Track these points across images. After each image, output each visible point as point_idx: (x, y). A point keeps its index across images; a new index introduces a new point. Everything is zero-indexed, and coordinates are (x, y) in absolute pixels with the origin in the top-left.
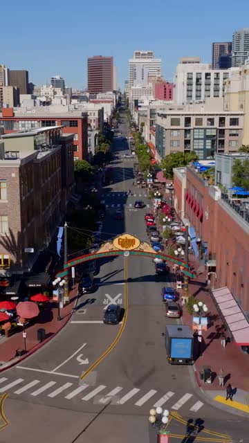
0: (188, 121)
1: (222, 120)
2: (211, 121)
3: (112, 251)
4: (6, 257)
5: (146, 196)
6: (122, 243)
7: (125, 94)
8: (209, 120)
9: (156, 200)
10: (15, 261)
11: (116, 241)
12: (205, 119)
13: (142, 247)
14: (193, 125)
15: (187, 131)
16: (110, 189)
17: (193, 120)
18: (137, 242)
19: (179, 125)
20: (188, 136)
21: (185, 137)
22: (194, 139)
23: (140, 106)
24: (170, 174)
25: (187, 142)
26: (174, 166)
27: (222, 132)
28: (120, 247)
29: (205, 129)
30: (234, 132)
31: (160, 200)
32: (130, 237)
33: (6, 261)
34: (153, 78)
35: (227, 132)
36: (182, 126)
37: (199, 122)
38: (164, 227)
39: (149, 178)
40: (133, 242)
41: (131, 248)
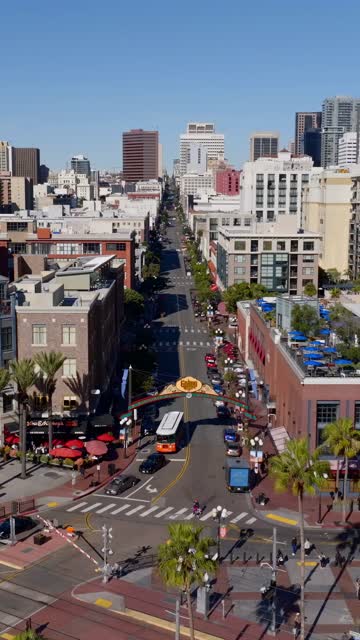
0: (254, 244)
1: (294, 244)
2: (282, 245)
3: (175, 393)
4: (74, 398)
5: (205, 332)
6: (184, 385)
7: (174, 178)
8: (279, 243)
9: (217, 338)
10: (80, 402)
11: (179, 383)
12: (274, 243)
13: (204, 389)
14: (260, 249)
15: (254, 257)
16: (162, 323)
17: (261, 243)
18: (199, 384)
19: (244, 248)
20: (255, 262)
21: (252, 263)
22: (262, 266)
23: (196, 204)
24: (233, 308)
25: (254, 269)
26: (238, 300)
27: (294, 258)
28: (182, 389)
29: (274, 254)
30: (308, 258)
31: (221, 338)
32: (191, 379)
33: (73, 402)
34: (214, 162)
35: (300, 259)
36: (248, 250)
37: (268, 245)
38: (226, 369)
39: (210, 310)
40: (195, 384)
41: (193, 390)
